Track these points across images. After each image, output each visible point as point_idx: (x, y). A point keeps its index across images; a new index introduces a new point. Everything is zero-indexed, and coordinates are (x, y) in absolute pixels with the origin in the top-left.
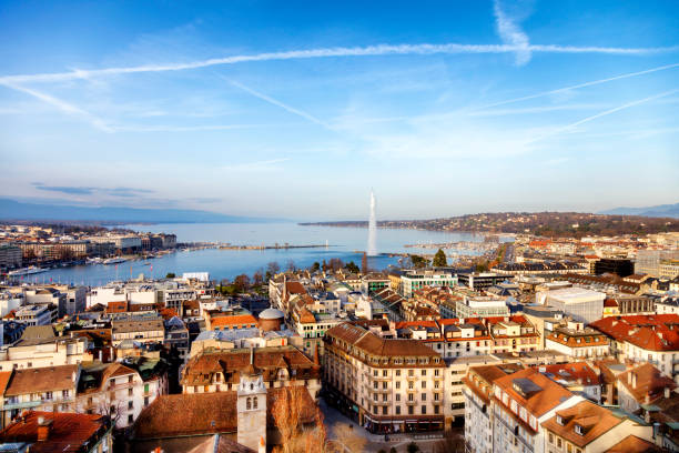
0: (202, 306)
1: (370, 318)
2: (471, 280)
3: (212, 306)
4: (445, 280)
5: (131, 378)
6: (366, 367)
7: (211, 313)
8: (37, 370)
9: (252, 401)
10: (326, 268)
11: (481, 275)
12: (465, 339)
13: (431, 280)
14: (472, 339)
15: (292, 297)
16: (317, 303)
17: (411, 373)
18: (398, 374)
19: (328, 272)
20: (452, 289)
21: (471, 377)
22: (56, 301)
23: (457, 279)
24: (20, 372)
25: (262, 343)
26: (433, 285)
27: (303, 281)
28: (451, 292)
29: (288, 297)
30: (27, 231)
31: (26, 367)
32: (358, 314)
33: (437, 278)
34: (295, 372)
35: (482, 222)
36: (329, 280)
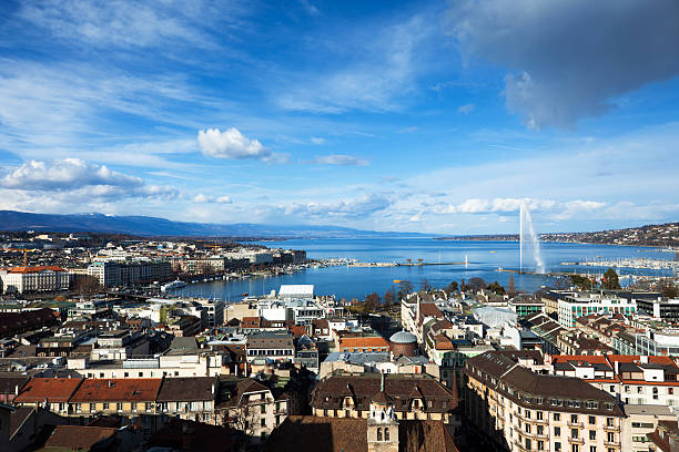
0: (331, 325)
1: (518, 347)
2: (657, 308)
3: (341, 326)
4: (618, 306)
5: (263, 395)
6: (515, 407)
7: (339, 333)
8: (183, 379)
9: (382, 432)
10: (465, 288)
11: (671, 302)
12: (649, 383)
13: (597, 305)
14: (661, 384)
15: (427, 320)
16: (455, 327)
17: (574, 419)
18: (557, 417)
19: (468, 293)
20: (630, 318)
21: (661, 434)
22: (198, 314)
23: (635, 306)
24: (169, 379)
25: (393, 368)
26: (601, 312)
27: (439, 302)
28: (627, 322)
29: (421, 320)
30: (176, 247)
31: (173, 376)
32: (504, 342)
33: (607, 303)
34: (430, 404)
35: (671, 234)
36: (468, 302)
